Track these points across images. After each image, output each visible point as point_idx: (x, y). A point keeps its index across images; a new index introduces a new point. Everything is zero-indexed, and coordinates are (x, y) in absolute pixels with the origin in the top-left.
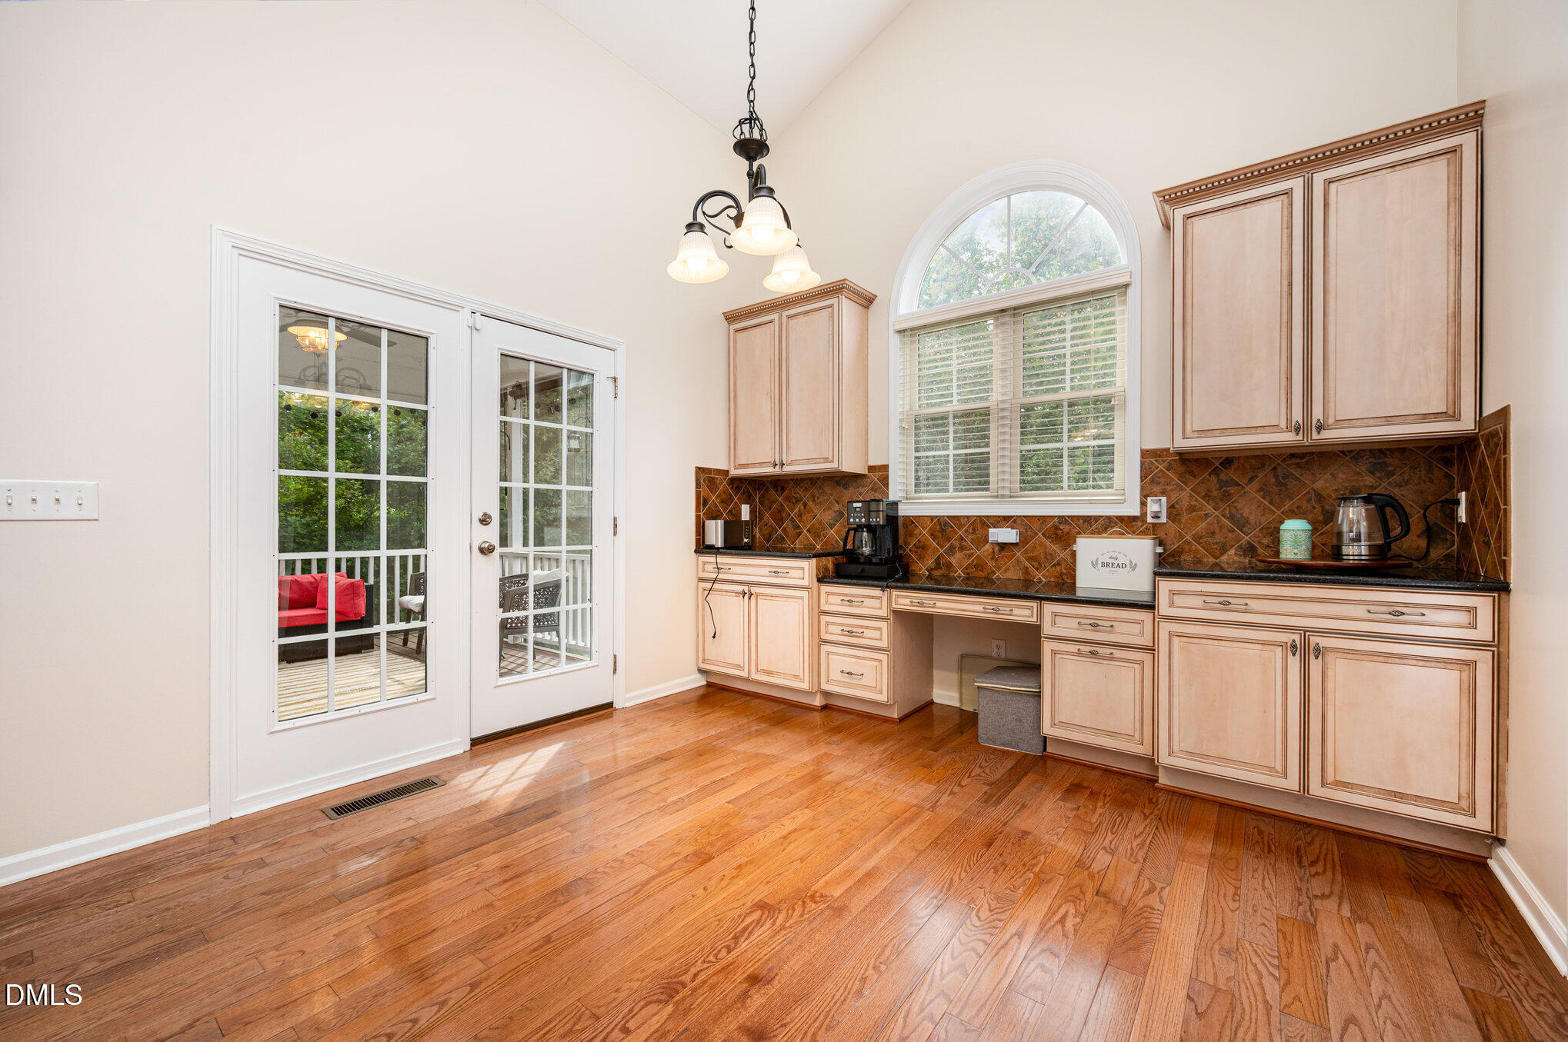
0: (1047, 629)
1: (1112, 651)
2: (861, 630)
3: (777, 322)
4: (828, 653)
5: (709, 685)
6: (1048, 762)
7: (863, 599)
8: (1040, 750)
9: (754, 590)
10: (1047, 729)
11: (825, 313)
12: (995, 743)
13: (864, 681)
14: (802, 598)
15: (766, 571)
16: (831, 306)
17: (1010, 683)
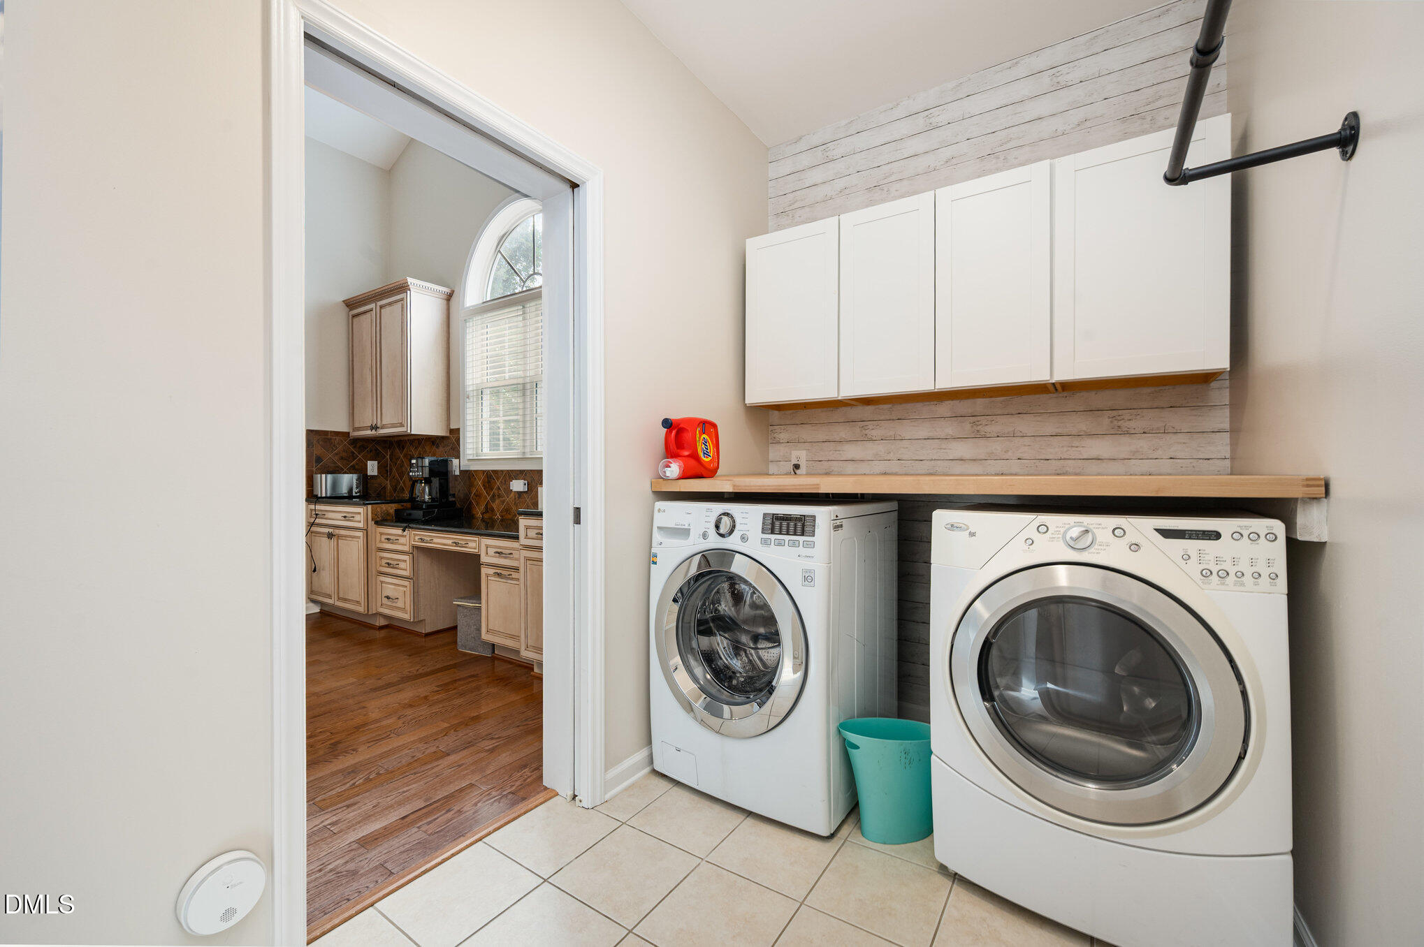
0: (484, 559)
1: (511, 573)
2: (396, 562)
3: (374, 310)
4: (382, 582)
5: (322, 612)
6: (496, 662)
7: (398, 538)
8: (490, 652)
9: (337, 531)
10: (485, 636)
11: (399, 305)
12: (466, 649)
13: (400, 604)
14: (359, 537)
15: (339, 516)
16: (402, 299)
17: (471, 601)
